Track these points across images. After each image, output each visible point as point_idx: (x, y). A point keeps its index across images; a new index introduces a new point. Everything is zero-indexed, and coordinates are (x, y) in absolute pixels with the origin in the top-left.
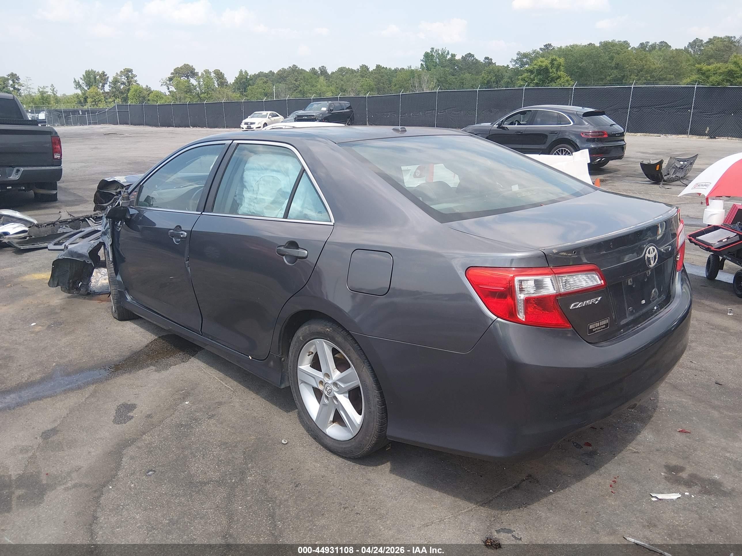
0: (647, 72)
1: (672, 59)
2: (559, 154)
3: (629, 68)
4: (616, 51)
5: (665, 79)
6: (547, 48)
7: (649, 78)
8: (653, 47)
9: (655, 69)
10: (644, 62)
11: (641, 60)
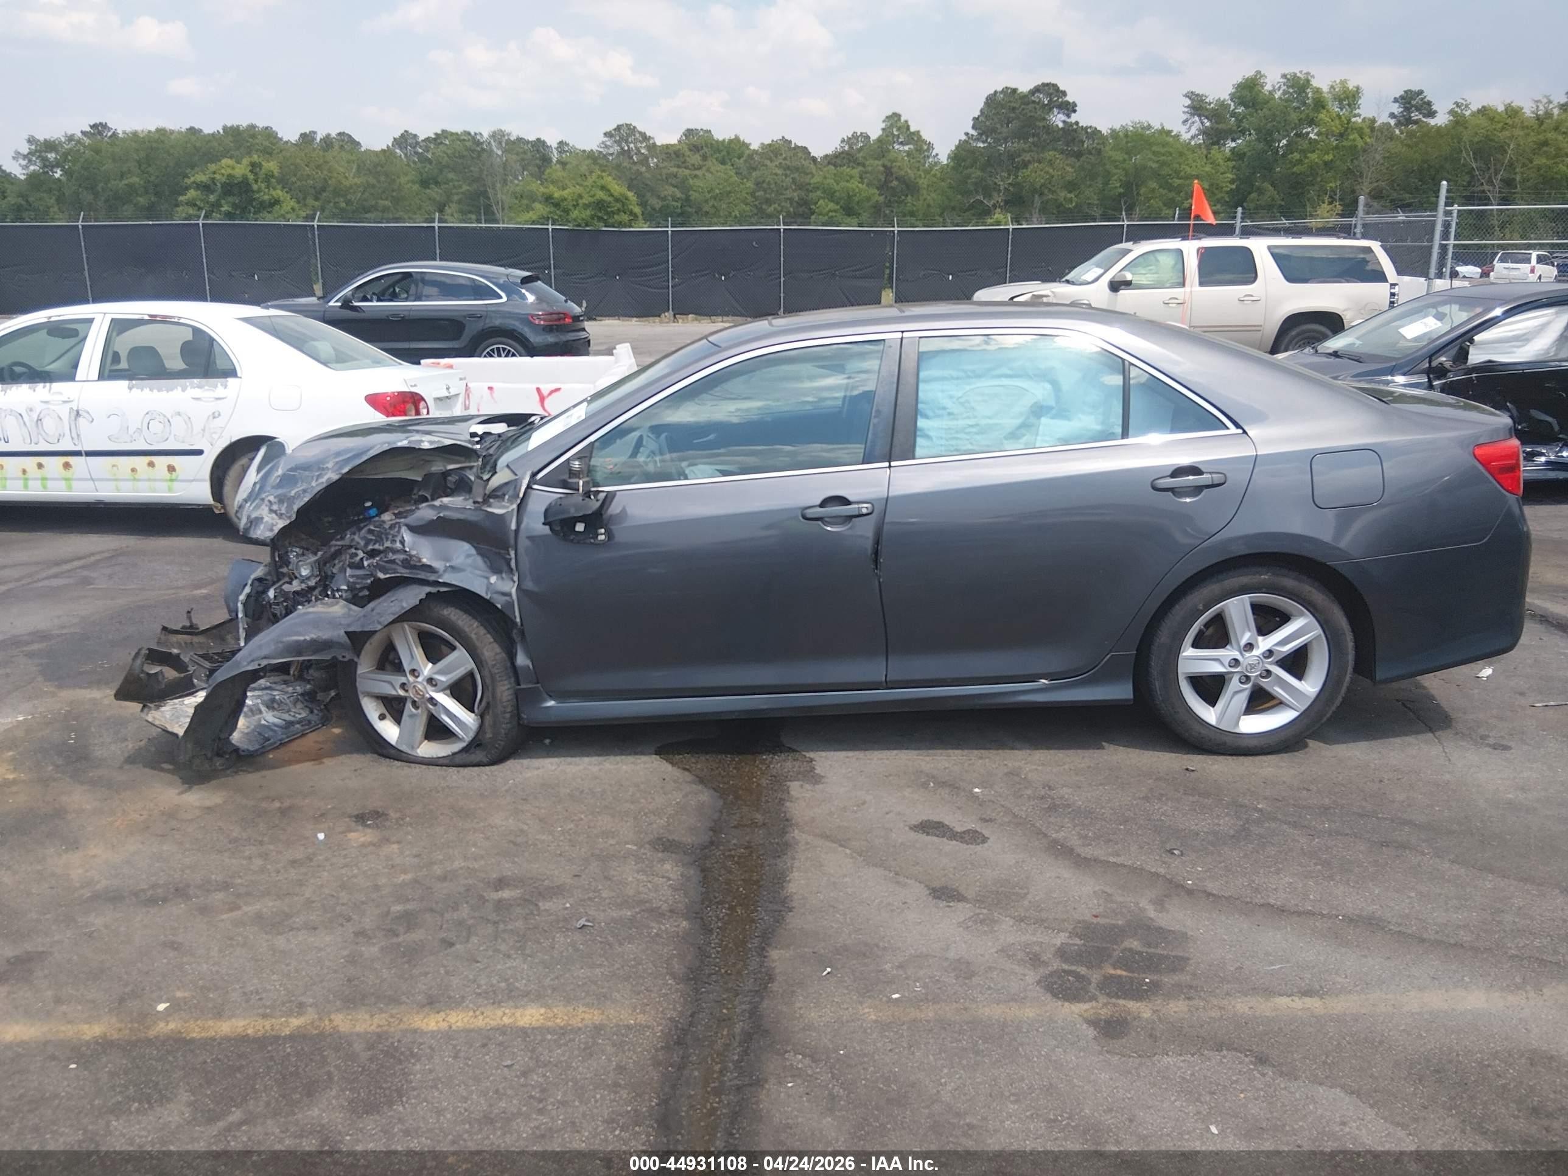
0: (337, 192)
1: (379, 168)
2: (491, 356)
3: (299, 183)
4: (261, 148)
5: (375, 208)
6: (100, 133)
7: (343, 205)
8: (327, 141)
9: (351, 187)
10: (325, 172)
11: (318, 167)
